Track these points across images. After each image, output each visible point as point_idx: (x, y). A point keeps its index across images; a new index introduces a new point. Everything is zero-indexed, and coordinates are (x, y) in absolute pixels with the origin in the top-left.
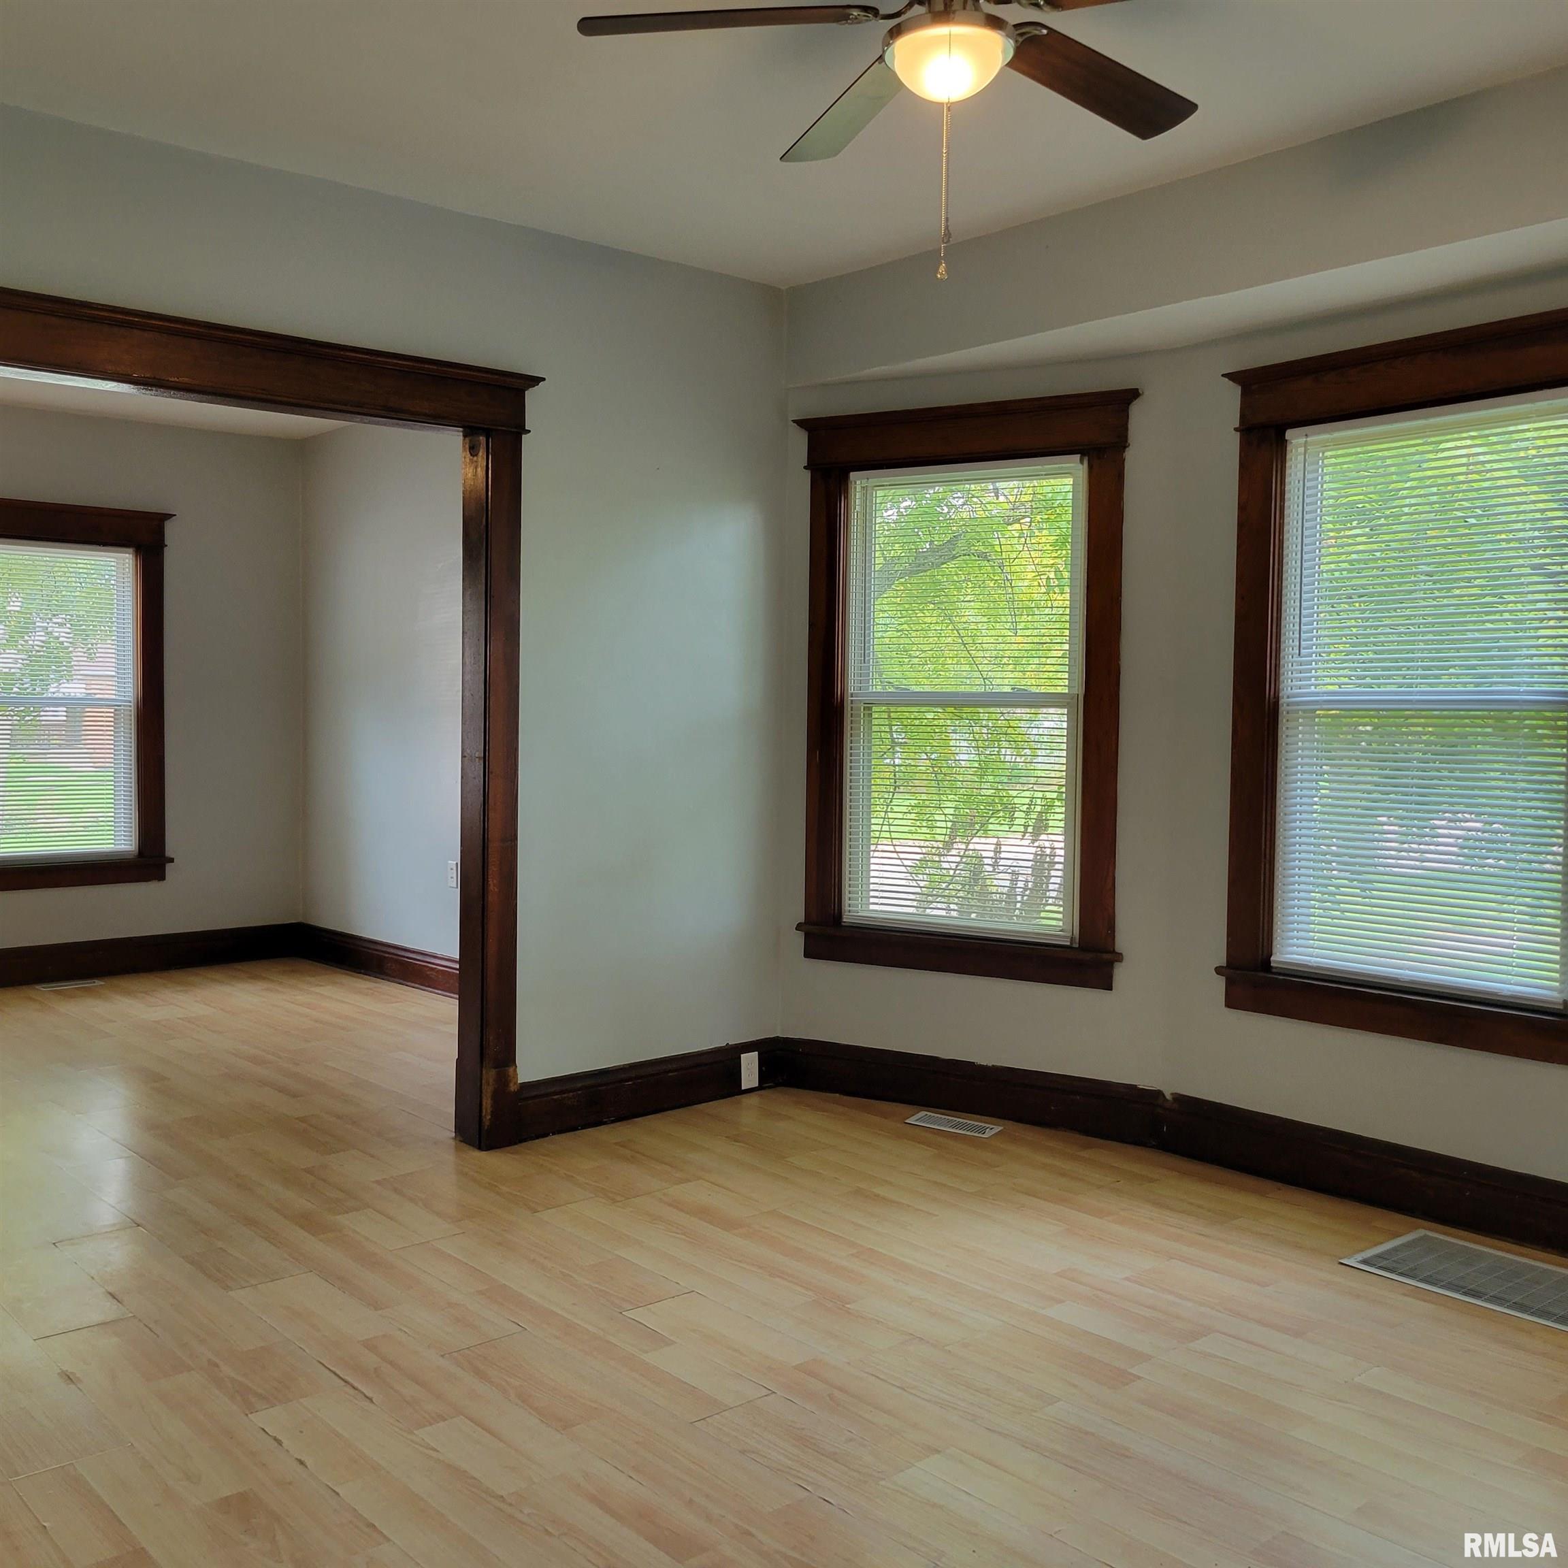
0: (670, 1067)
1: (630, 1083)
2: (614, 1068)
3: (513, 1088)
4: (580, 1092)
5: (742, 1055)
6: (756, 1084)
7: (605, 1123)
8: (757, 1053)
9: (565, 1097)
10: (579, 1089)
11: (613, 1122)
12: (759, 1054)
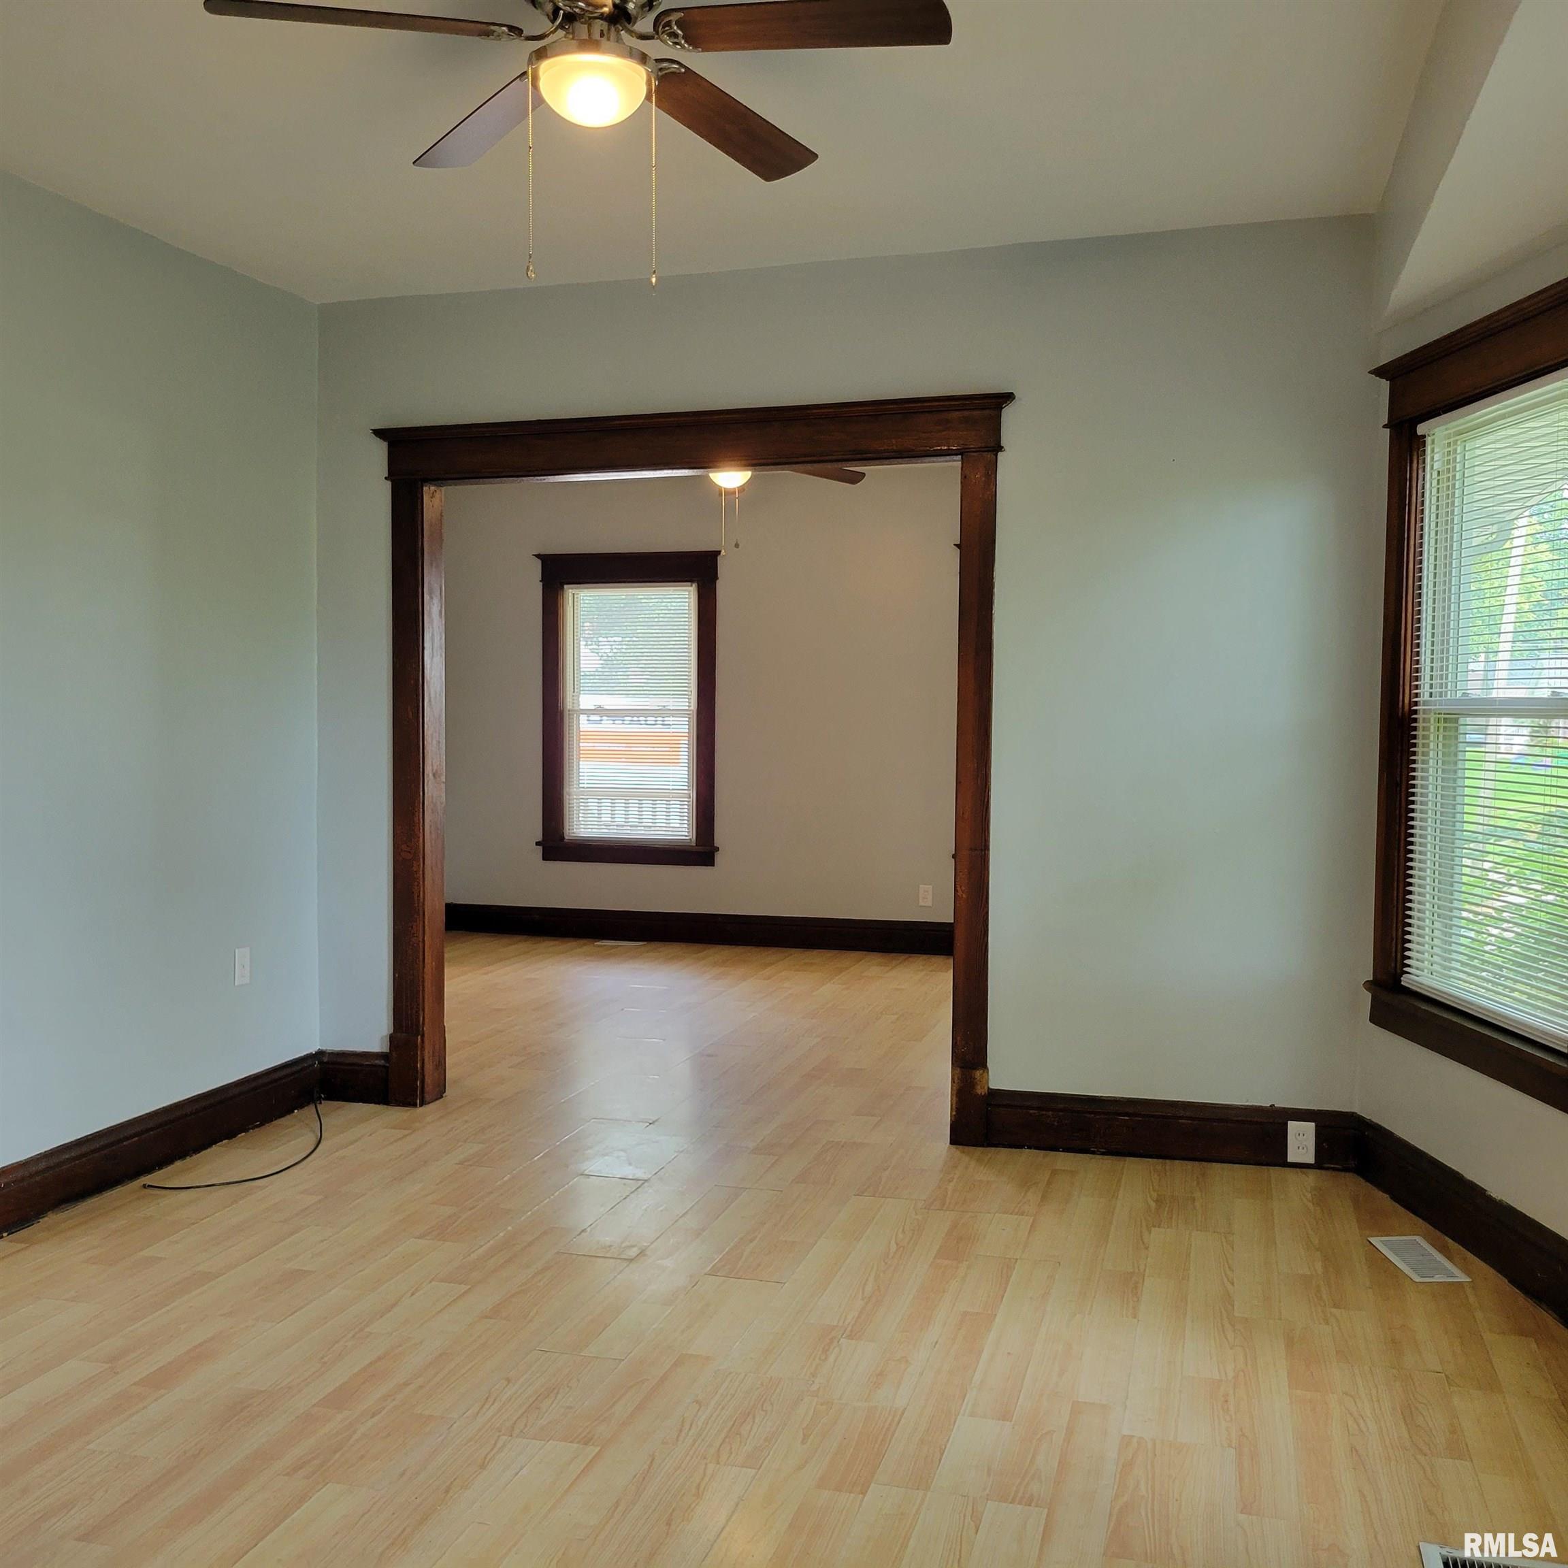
0: (1182, 1113)
1: (1126, 1118)
2: (1109, 1099)
3: (980, 1091)
4: (1061, 1113)
5: (1289, 1122)
6: (1311, 1159)
7: (1093, 1153)
8: (1313, 1124)
9: (1043, 1115)
10: (1061, 1110)
11: (1103, 1154)
12: (1316, 1126)
